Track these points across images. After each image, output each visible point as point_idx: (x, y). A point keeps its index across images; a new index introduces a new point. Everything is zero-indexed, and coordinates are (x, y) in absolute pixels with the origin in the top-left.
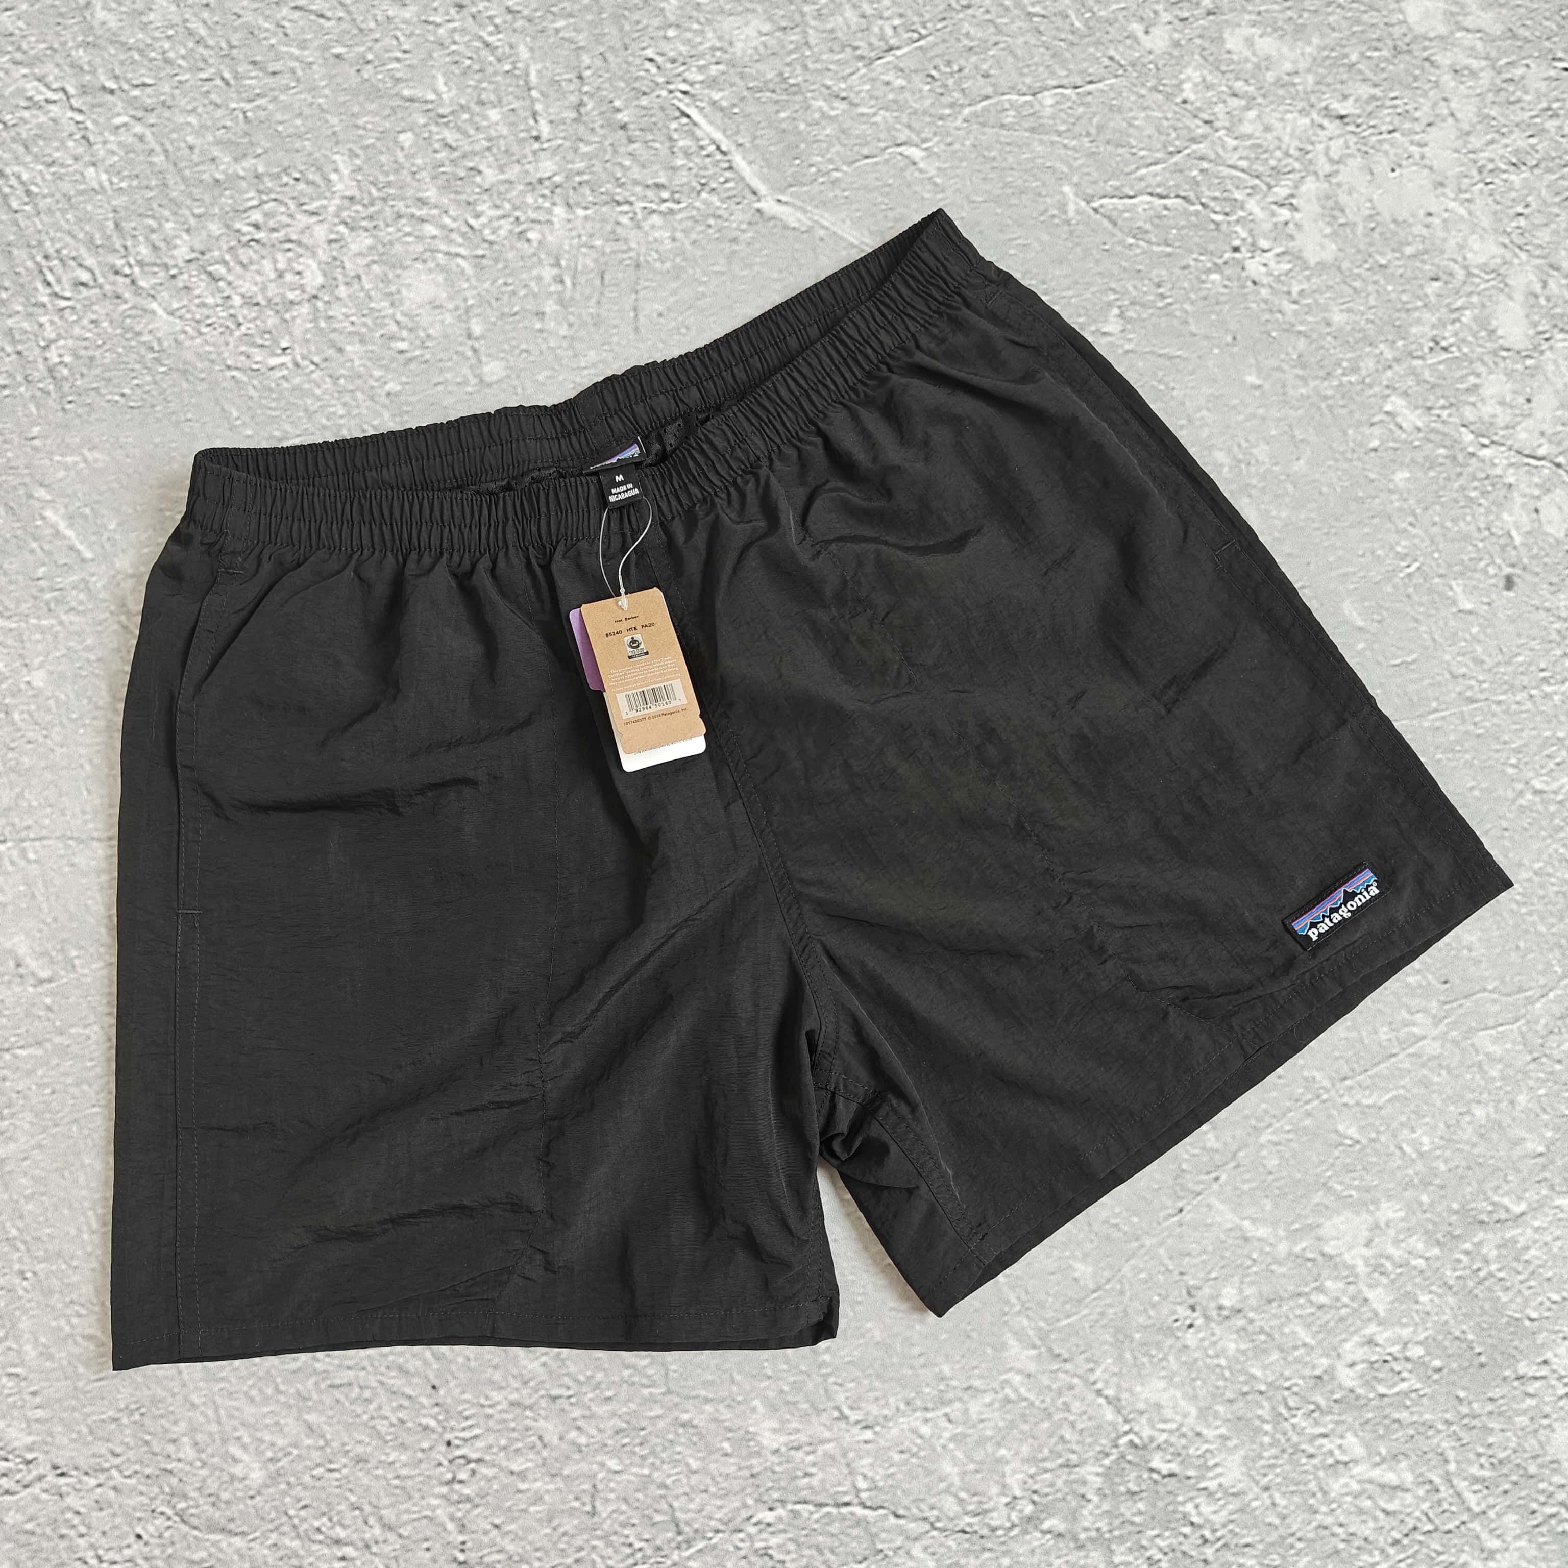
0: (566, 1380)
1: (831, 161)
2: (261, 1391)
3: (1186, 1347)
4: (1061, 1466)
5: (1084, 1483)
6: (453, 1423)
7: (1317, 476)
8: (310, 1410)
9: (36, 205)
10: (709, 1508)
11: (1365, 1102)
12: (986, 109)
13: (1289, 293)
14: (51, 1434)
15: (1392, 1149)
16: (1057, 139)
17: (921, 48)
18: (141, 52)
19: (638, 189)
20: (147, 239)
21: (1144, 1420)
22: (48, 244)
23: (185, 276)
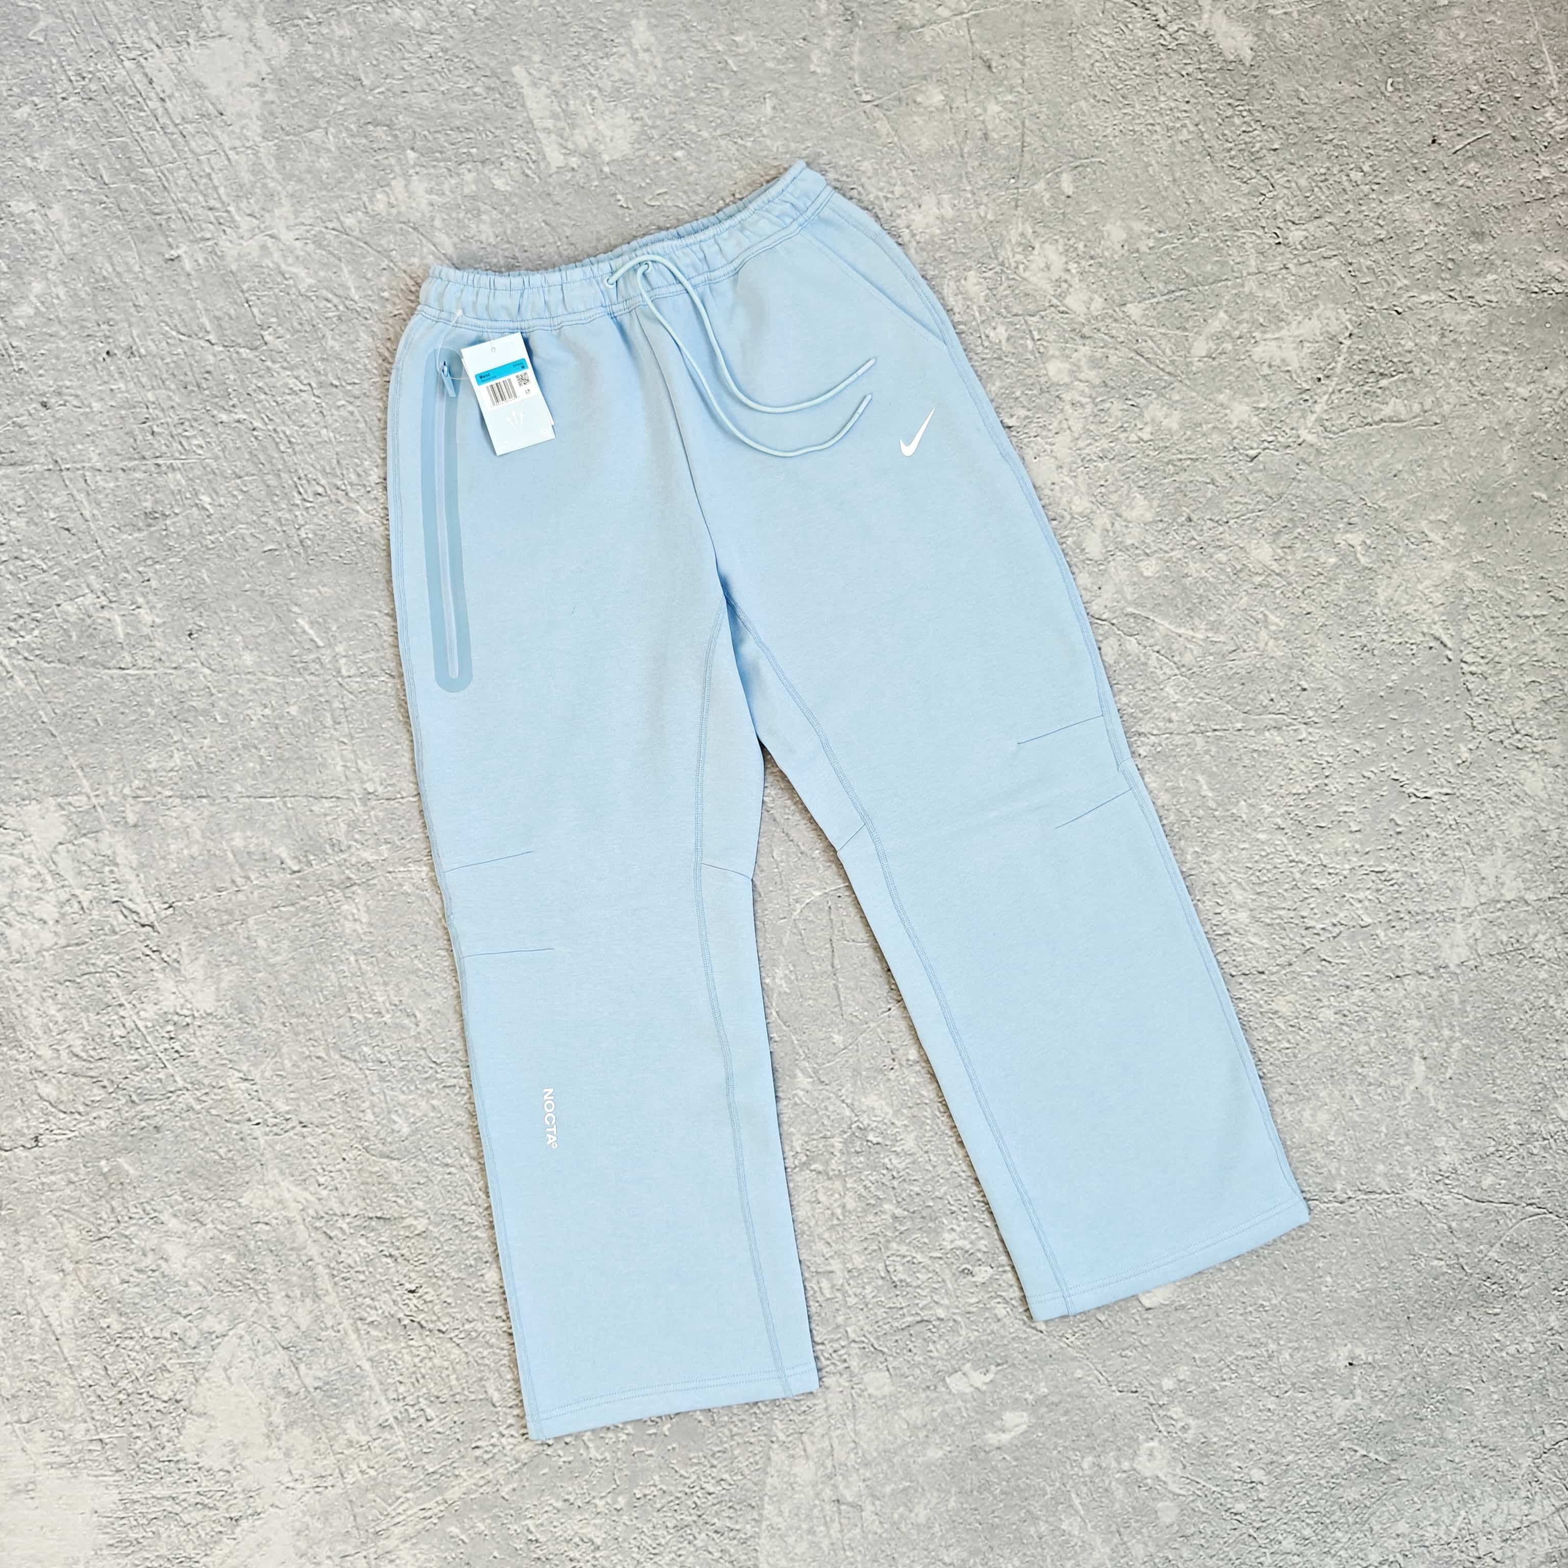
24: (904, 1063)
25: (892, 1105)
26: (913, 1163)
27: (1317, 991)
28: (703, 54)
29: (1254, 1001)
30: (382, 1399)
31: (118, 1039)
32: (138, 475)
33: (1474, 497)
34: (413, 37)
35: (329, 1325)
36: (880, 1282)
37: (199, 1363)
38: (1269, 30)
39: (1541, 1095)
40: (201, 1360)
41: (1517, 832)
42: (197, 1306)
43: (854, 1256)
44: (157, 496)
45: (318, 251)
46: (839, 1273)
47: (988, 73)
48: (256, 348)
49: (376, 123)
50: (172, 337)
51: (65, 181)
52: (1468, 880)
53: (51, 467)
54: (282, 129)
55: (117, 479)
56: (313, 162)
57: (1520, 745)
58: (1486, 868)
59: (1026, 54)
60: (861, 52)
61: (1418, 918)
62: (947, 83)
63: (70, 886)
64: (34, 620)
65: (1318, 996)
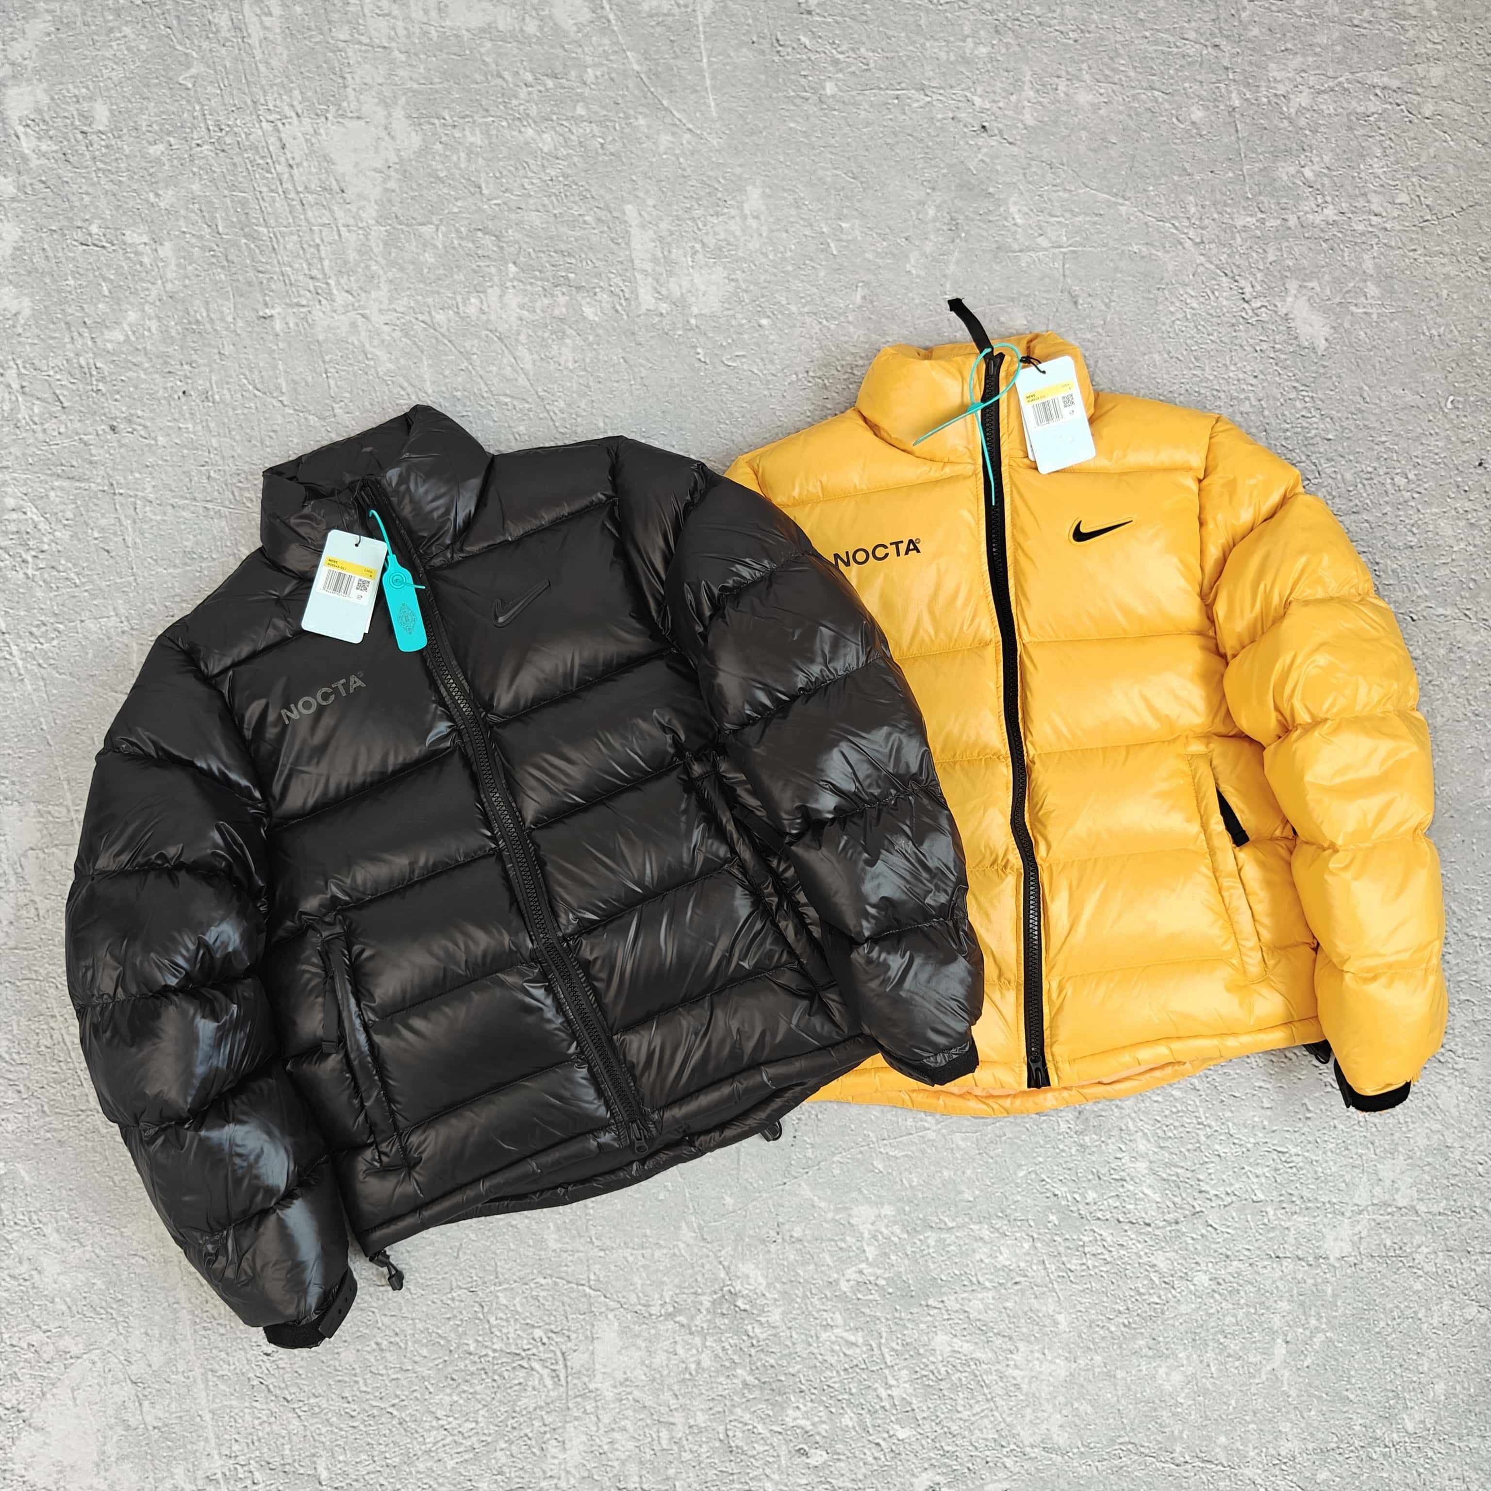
24: (787, 1238)
25: (767, 1277)
26: (775, 1335)
27: (1198, 1254)
28: (808, 232)
29: (1135, 1250)
30: (215, 1453)
31: (43, 1048)
32: (185, 514)
33: (1447, 811)
34: (540, 159)
35: (180, 1370)
36: (717, 1444)
37: (49, 1378)
38: (1347, 325)
39: (1391, 1402)
40: (52, 1375)
41: (1422, 1142)
42: (57, 1324)
43: (698, 1413)
44: (199, 537)
45: (404, 340)
46: (680, 1427)
47: (1073, 309)
48: (324, 419)
49: (485, 231)
50: (247, 391)
51: (182, 223)
52: (1365, 1179)
53: (106, 488)
54: (396, 217)
55: (165, 514)
56: (418, 254)
57: (1442, 1060)
58: (1385, 1170)
59: (1113, 298)
60: (958, 262)
61: (1309, 1205)
62: (1032, 309)
63: (30, 891)
64: (55, 630)
65: (1198, 1259)
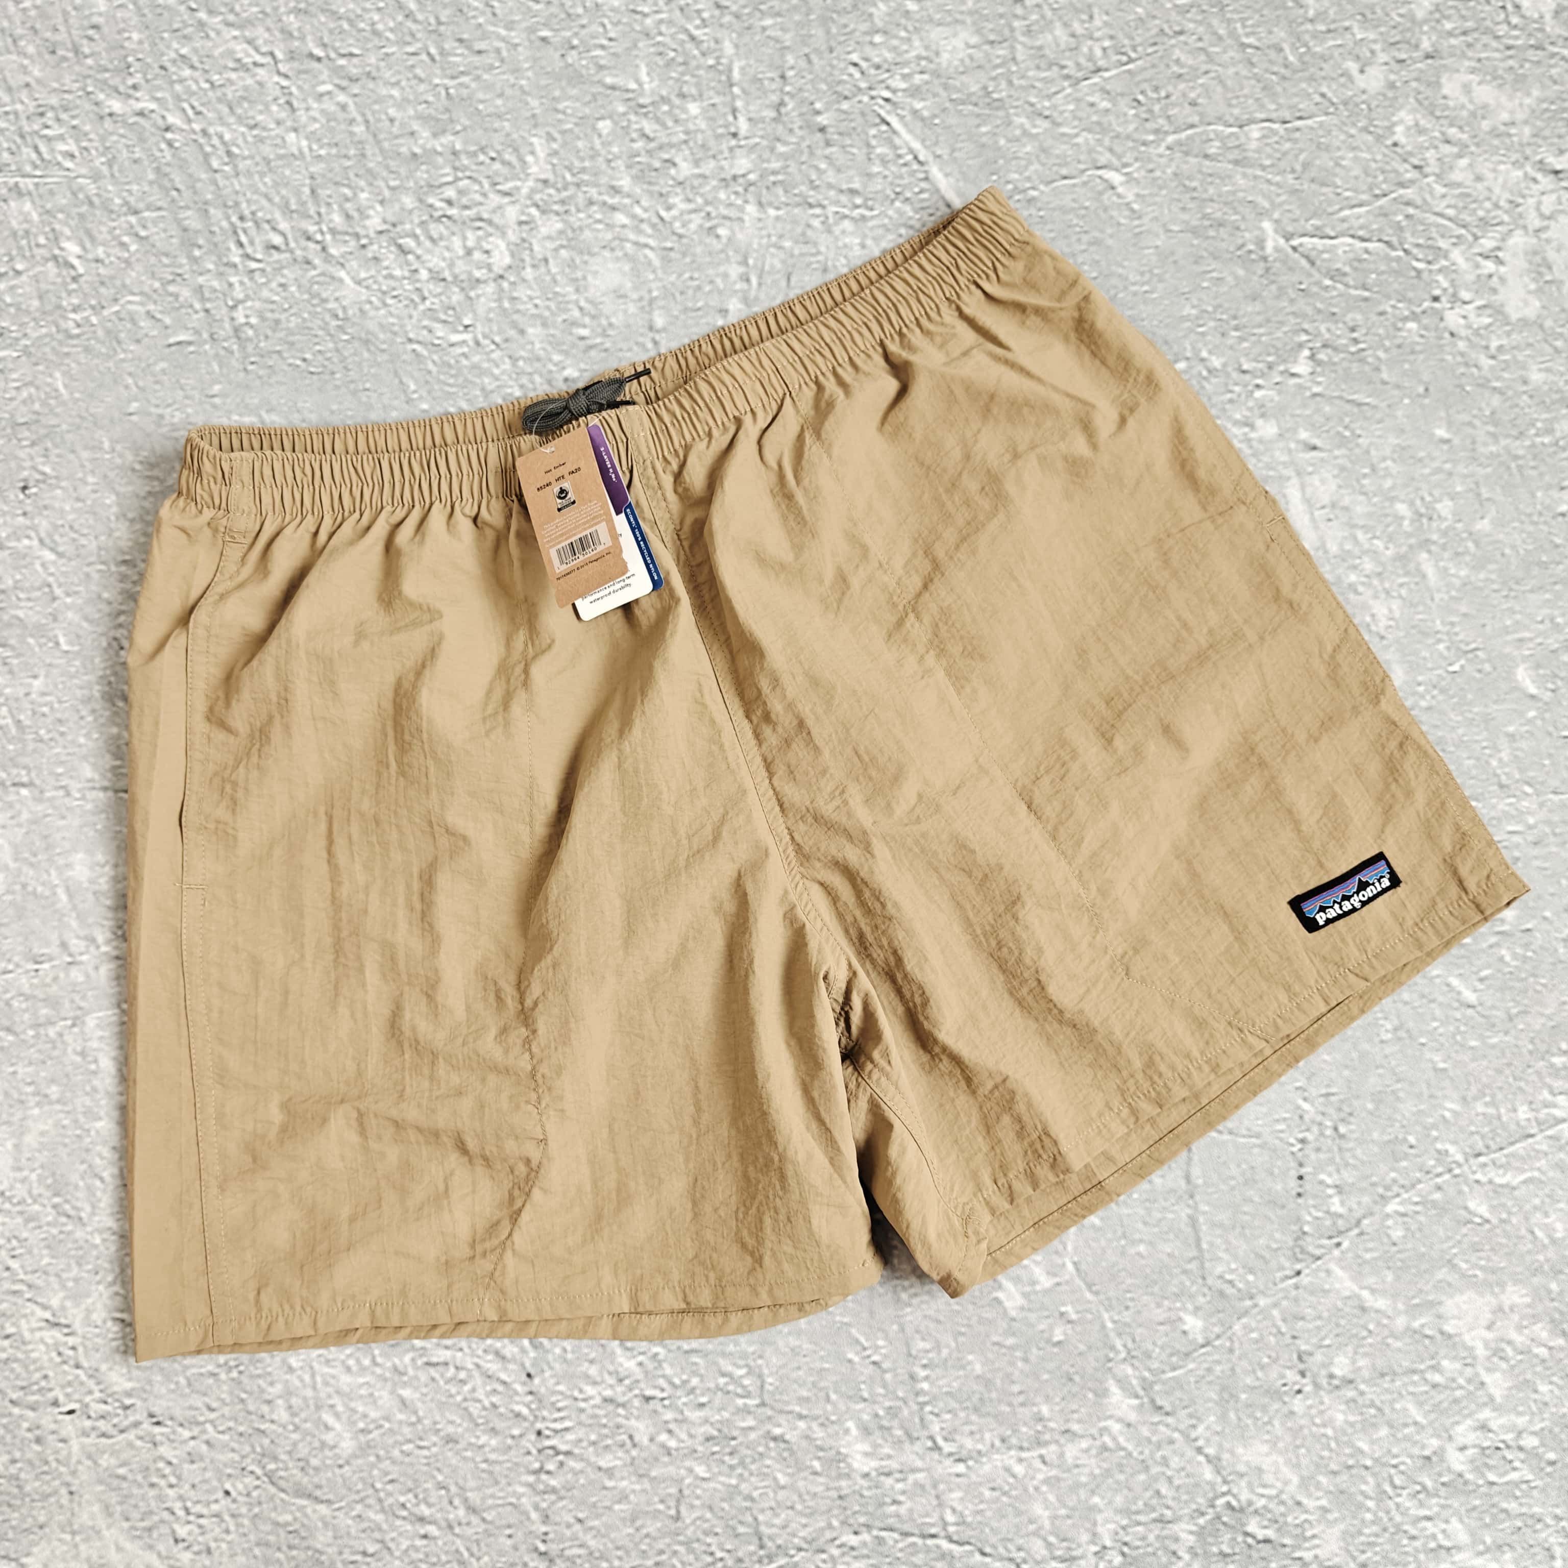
0: (662, 1382)
1: (1029, 179)
2: (358, 1361)
3: (1292, 1413)
4: (1155, 1521)
5: (1177, 1540)
6: (545, 1413)
7: (1501, 536)
8: (405, 1385)
9: (235, 167)
10: (793, 1525)
11: (1499, 1180)
12: (1189, 138)
13: (1487, 348)
14: (150, 1382)
15: (1523, 1232)
16: (1259, 173)
17: (1129, 72)
18: (351, 22)
19: (832, 193)
20: (341, 207)
21: (1243, 1484)
22: (244, 205)
23: (375, 247)
